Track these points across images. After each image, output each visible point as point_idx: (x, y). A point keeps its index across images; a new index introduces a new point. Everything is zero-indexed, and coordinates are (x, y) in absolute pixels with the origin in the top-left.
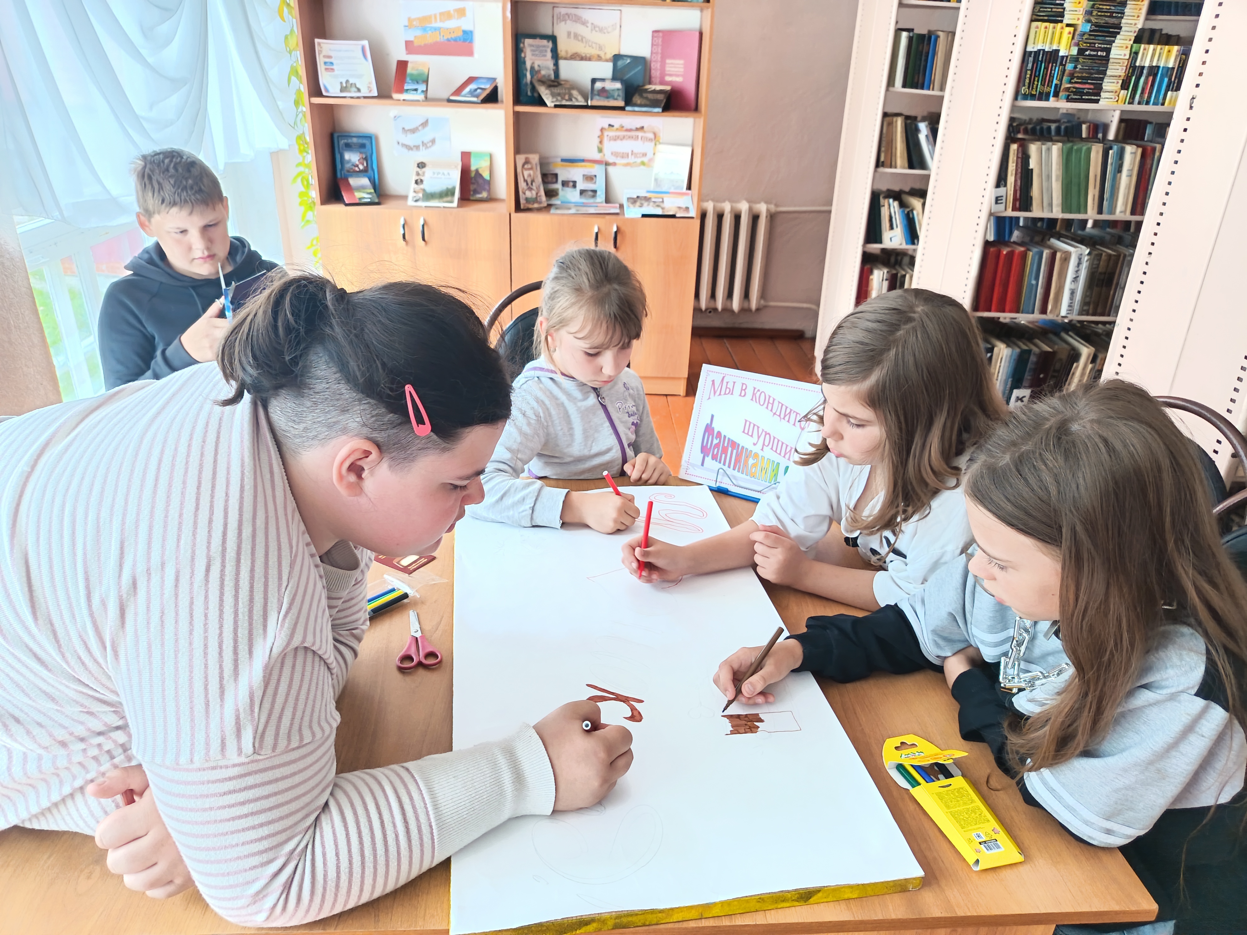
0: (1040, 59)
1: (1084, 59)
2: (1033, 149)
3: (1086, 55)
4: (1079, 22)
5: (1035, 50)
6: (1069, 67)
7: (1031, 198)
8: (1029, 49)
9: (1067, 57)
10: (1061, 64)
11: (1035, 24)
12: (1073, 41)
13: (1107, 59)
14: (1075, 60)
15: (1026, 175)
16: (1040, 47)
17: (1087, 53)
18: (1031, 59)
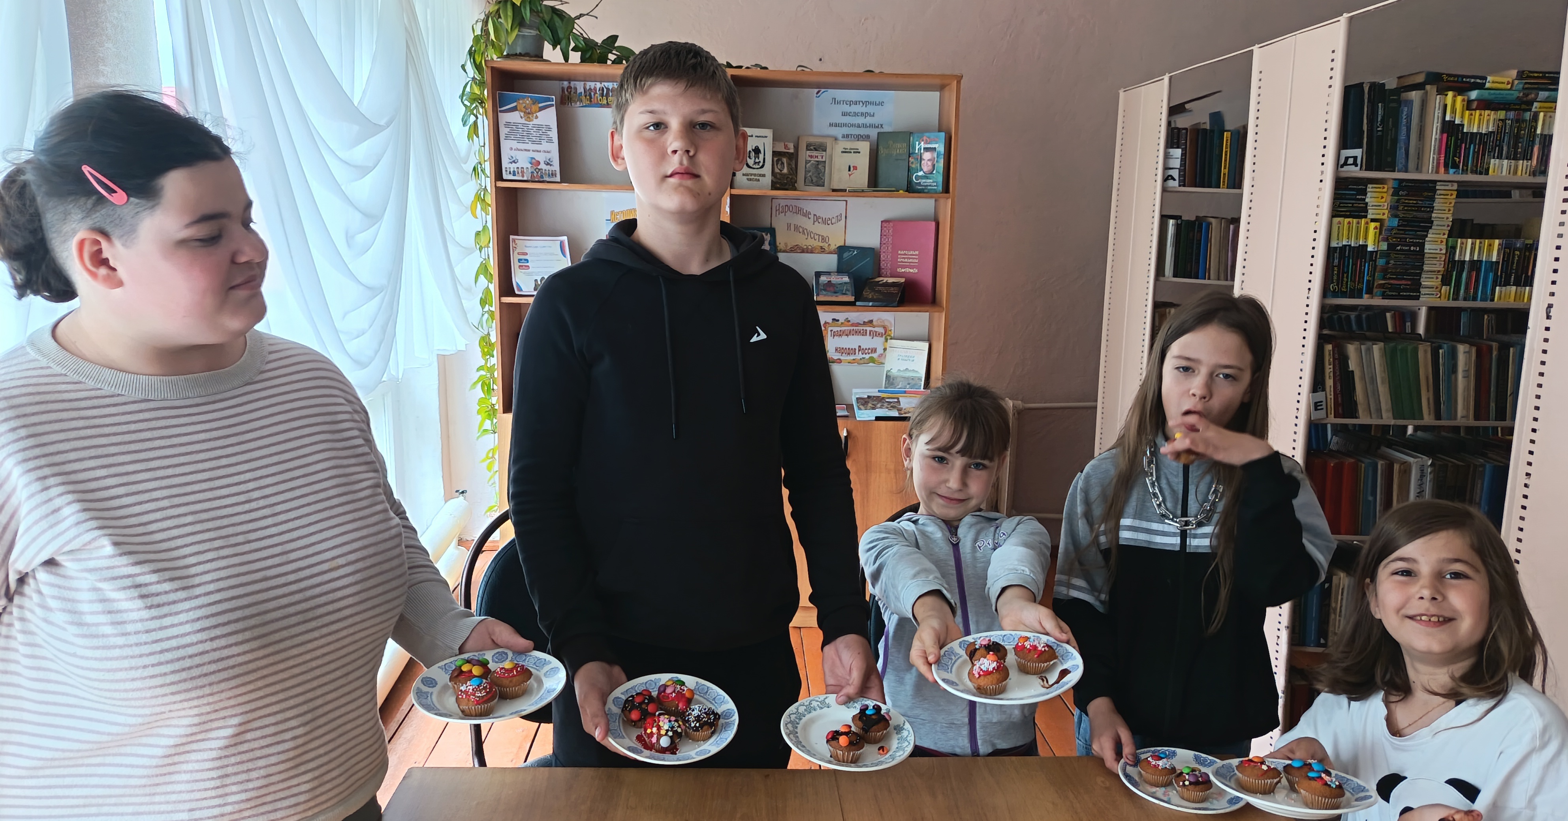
0: (1347, 255)
1: (1396, 254)
2: (1351, 349)
3: (1398, 250)
4: (1385, 217)
5: (1340, 245)
6: (1381, 262)
7: (1356, 402)
8: (1334, 244)
9: (1376, 252)
10: (1371, 259)
11: (1336, 220)
12: (1381, 237)
13: (1421, 253)
14: (1385, 254)
15: (1345, 379)
16: (1344, 243)
17: (1399, 248)
18: (1337, 255)
